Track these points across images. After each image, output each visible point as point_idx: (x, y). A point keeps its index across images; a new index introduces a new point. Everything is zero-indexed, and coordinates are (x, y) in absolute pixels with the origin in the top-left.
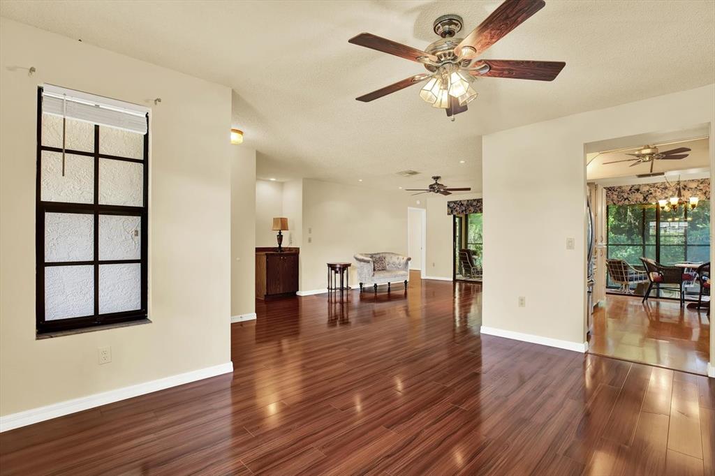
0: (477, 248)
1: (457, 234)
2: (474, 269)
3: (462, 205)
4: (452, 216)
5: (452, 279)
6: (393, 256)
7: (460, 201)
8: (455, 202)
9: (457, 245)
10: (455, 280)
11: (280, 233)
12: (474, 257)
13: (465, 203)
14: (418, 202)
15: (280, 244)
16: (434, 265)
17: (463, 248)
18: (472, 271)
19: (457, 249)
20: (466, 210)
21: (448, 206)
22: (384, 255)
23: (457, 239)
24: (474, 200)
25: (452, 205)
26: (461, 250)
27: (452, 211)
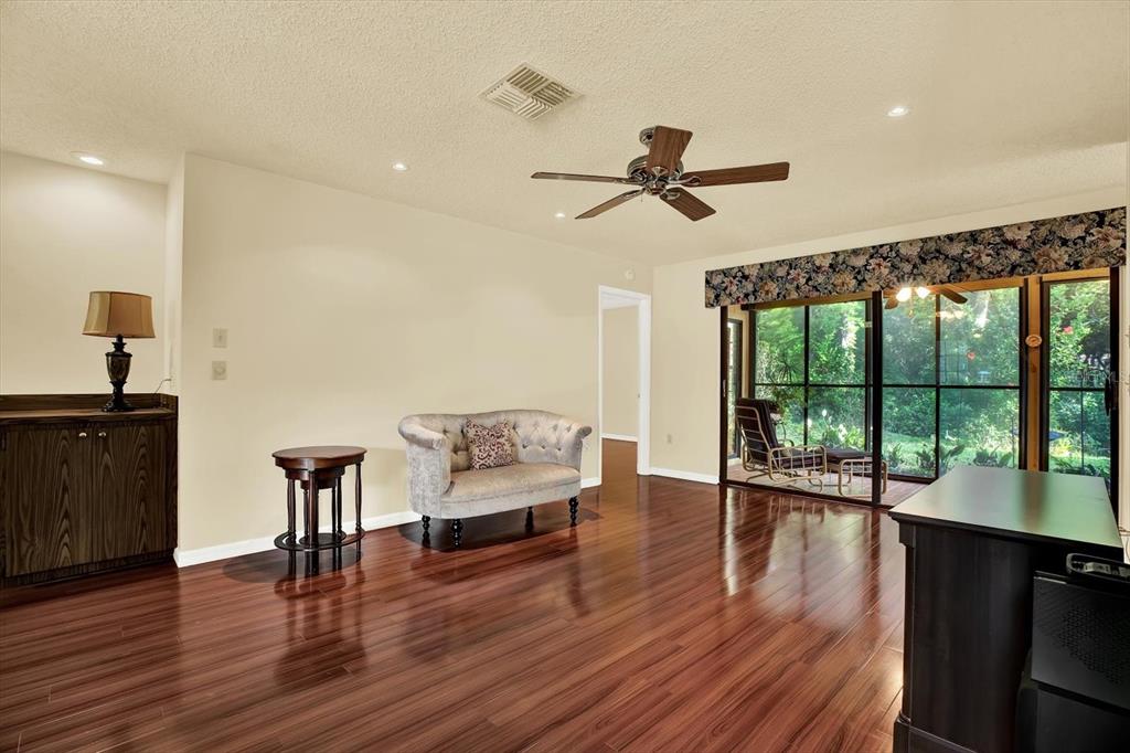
0: (777, 394)
1: (731, 362)
2: (776, 454)
3: (745, 277)
4: (718, 309)
5: (716, 481)
6: (541, 419)
7: (741, 269)
8: (725, 273)
9: (731, 387)
10: (725, 482)
11: (119, 346)
12: (773, 416)
13: (754, 272)
14: (628, 276)
15: (118, 382)
16: (670, 441)
17: (744, 395)
18: (770, 455)
19: (731, 399)
20: (755, 291)
21: (707, 282)
22: (512, 418)
23: (731, 373)
24: (780, 263)
25: (716, 281)
26: (739, 401)
27: (717, 297)
